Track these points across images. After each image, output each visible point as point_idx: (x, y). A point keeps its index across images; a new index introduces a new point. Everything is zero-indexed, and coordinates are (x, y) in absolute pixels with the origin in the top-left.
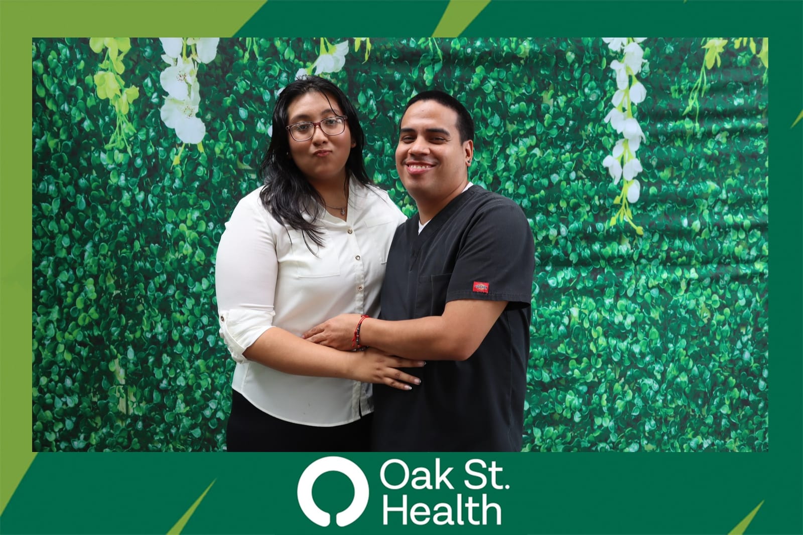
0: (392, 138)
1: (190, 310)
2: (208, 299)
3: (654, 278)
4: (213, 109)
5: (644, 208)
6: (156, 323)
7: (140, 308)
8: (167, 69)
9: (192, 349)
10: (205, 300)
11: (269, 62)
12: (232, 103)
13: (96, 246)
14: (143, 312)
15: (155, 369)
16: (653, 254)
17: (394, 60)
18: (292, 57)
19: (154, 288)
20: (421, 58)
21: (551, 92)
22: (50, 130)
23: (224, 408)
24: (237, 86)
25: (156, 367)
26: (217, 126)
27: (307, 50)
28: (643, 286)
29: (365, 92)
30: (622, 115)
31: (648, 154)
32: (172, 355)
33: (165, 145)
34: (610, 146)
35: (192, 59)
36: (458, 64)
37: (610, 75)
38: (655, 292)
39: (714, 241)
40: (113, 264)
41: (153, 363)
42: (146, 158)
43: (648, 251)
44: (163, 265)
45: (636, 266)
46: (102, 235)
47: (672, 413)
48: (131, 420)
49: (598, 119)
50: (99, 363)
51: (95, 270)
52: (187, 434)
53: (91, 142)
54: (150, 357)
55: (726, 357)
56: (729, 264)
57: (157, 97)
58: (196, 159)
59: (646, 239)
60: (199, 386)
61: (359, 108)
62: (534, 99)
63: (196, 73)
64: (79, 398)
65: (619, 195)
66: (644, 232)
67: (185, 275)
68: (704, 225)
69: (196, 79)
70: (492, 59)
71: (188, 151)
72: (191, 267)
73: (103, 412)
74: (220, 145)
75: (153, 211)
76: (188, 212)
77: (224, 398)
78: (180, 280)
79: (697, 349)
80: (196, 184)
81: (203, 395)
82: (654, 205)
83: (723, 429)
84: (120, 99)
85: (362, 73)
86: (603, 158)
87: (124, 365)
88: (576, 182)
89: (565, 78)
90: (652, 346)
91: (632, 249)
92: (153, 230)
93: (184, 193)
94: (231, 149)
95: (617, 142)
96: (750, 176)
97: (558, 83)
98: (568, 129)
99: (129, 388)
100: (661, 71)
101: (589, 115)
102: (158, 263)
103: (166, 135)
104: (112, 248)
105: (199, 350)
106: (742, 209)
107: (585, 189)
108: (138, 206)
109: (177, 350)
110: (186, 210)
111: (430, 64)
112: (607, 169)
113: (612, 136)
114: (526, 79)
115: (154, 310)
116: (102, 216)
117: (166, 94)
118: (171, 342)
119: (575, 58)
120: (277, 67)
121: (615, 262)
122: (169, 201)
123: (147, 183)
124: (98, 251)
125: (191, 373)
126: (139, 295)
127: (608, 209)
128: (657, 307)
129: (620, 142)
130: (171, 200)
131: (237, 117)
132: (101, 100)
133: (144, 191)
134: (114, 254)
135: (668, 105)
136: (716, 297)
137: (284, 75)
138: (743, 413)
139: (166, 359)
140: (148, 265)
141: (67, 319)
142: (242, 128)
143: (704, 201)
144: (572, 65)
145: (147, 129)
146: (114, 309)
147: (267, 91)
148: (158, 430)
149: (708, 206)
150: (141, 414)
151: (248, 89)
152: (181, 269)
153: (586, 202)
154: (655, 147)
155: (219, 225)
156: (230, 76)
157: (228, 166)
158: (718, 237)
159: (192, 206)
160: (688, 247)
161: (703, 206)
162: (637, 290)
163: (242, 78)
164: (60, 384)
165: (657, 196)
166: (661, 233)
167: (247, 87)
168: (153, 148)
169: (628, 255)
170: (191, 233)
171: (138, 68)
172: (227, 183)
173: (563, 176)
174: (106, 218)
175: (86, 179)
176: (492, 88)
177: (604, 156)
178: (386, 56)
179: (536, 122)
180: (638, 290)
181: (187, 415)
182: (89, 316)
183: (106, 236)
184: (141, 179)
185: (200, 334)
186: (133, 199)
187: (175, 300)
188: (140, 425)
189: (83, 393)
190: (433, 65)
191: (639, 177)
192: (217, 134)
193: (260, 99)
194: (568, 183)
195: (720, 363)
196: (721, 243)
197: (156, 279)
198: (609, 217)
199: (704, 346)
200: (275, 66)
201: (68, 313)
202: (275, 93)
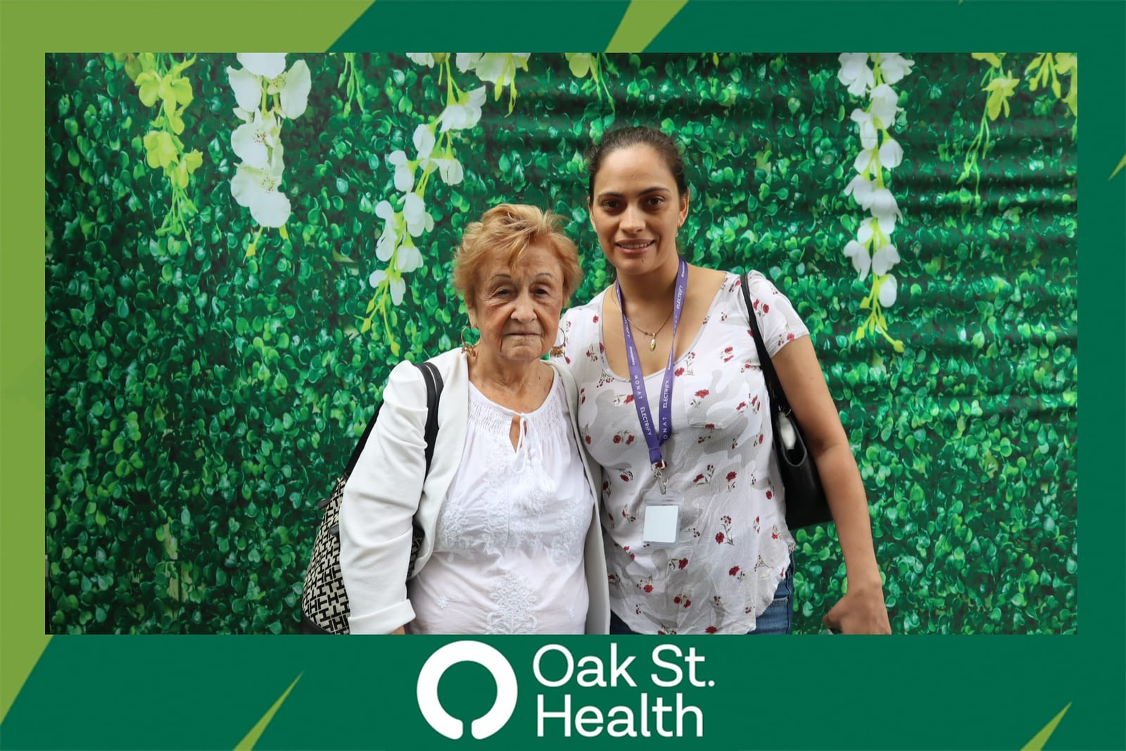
1: (266, 458)
2: (291, 442)
3: (920, 415)
4: (301, 180)
5: (903, 314)
6: (220, 474)
7: (199, 454)
8: (241, 126)
9: (270, 511)
10: (288, 444)
11: (378, 116)
12: (327, 172)
13: (141, 368)
14: (203, 459)
15: (219, 539)
16: (919, 380)
17: (549, 112)
18: (409, 109)
19: (218, 426)
20: (586, 109)
21: (768, 152)
22: (84, 210)
24: (334, 148)
25: (220, 536)
26: (307, 203)
27: (430, 100)
28: (904, 426)
30: (868, 184)
31: (907, 238)
32: (242, 519)
33: (236, 229)
34: (853, 227)
35: (275, 113)
36: (638, 114)
37: (851, 129)
38: (920, 435)
39: (1004, 361)
40: (163, 393)
41: (217, 530)
42: (211, 247)
43: (911, 376)
44: (231, 394)
45: (894, 397)
46: (149, 352)
47: (943, 605)
48: (186, 609)
49: (836, 188)
50: (142, 530)
51: (139, 400)
52: (263, 629)
53: (137, 225)
54: (212, 522)
55: (1020, 526)
56: (1027, 394)
57: (226, 165)
58: (277, 249)
59: (908, 358)
60: (279, 564)
61: (501, 177)
62: (743, 162)
63: (279, 132)
64: (115, 578)
65: (867, 295)
66: (905, 348)
67: (261, 408)
68: (989, 337)
69: (280, 140)
70: (685, 109)
71: (267, 238)
72: (269, 397)
73: (147, 597)
74: (310, 228)
75: (219, 320)
76: (266, 322)
78: (253, 415)
79: (978, 515)
80: (277, 283)
81: (284, 576)
82: (917, 310)
83: (1015, 627)
84: (177, 169)
85: (505, 129)
86: (843, 244)
87: (176, 533)
88: (806, 277)
89: (787, 134)
90: (914, 510)
91: (887, 373)
92: (218, 347)
93: (260, 296)
94: (325, 235)
95: (862, 223)
96: (1055, 269)
97: (777, 141)
98: (793, 204)
99: (183, 566)
100: (923, 123)
101: (822, 185)
102: (224, 392)
103: (237, 216)
104: (163, 370)
105: (279, 513)
106: (1043, 315)
107: (818, 287)
108: (198, 313)
109: (249, 513)
110: (262, 319)
111: (598, 116)
112: (849, 260)
113: (856, 213)
114: (732, 136)
115: (218, 456)
116: (150, 326)
117: (239, 160)
118: (240, 501)
119: (801, 106)
120: (388, 123)
121: (865, 391)
122: (240, 306)
124: (144, 375)
125: (269, 544)
126: (198, 435)
127: (852, 316)
128: (922, 455)
129: (866, 222)
130: (243, 305)
131: (333, 192)
132: (152, 170)
133: (207, 292)
134: (166, 378)
135: (935, 169)
136: (1006, 442)
137: (398, 133)
138: (1045, 605)
139: (234, 525)
140: (210, 394)
141: (101, 467)
142: (341, 205)
143: (989, 304)
144: (796, 116)
145: (212, 207)
146: (164, 455)
147: (375, 155)
148: (222, 624)
149: (995, 312)
150: (199, 601)
151: (349, 153)
152: (254, 400)
153: (820, 306)
154: (917, 229)
155: (307, 339)
156: (325, 136)
157: (320, 258)
158: (1010, 356)
159: (271, 314)
160: (967, 370)
161: (988, 311)
162: (895, 432)
163: (342, 138)
164: (89, 558)
165: (922, 297)
166: (928, 349)
167: (348, 150)
168: (220, 233)
169: (883, 381)
170: (269, 350)
171: (202, 125)
172: (319, 281)
173: (787, 269)
174: (156, 329)
175: (130, 276)
177: (845, 241)
178: (537, 106)
179: (747, 195)
180: (897, 432)
181: (263, 602)
182: (131, 464)
183: (156, 354)
185: (280, 490)
186: (192, 303)
187: (246, 443)
188: (197, 617)
189: (120, 570)
190: (603, 117)
191: (895, 271)
192: (307, 214)
193: (365, 166)
194: (795, 280)
195: (1011, 534)
196: (1015, 365)
197: (221, 414)
198: (854, 327)
199: (988, 510)
200: (385, 121)
201: (103, 459)
202: (386, 158)
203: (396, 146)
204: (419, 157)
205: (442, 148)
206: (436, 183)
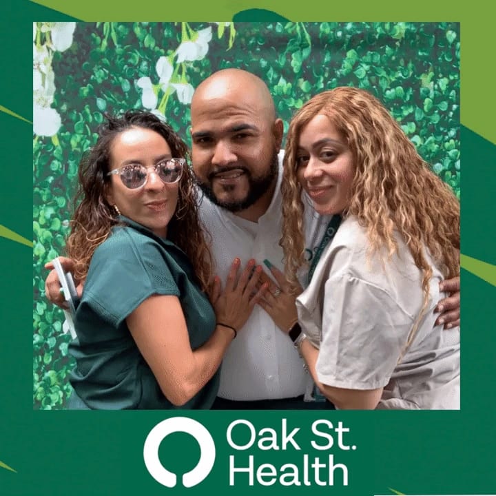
1: (41, 316)
4: (69, 99)
9: (43, 359)
11: (128, 50)
12: (89, 93)
17: (260, 47)
18: (153, 45)
20: (288, 44)
21: (431, 74)
24: (94, 74)
26: (74, 117)
27: (168, 37)
35: (47, 47)
36: (329, 49)
58: (50, 153)
60: (49, 401)
62: (411, 84)
63: (51, 62)
67: (37, 277)
69: (51, 68)
70: (365, 42)
71: (41, 144)
74: (76, 137)
76: (41, 209)
80: (51, 179)
85: (226, 61)
89: (446, 59)
93: (37, 189)
94: (88, 142)
97: (438, 65)
98: (451, 113)
105: (50, 360)
110: (39, 207)
111: (298, 49)
114: (402, 62)
119: (457, 37)
120: (137, 56)
125: (41, 386)
131: (94, 109)
137: (145, 63)
142: (100, 119)
144: (453, 45)
147: (127, 80)
151: (106, 78)
156: (87, 65)
159: (46, 203)
163: (100, 66)
167: (105, 76)
170: (44, 232)
173: (447, 165)
176: (365, 73)
178: (251, 42)
179: (414, 107)
185: (51, 342)
190: (302, 50)
192: (74, 126)
193: (118, 89)
194: (454, 173)
200: (134, 54)
202: (135, 82)
203: (143, 73)
204: (161, 82)
205: (179, 76)
206: (174, 102)
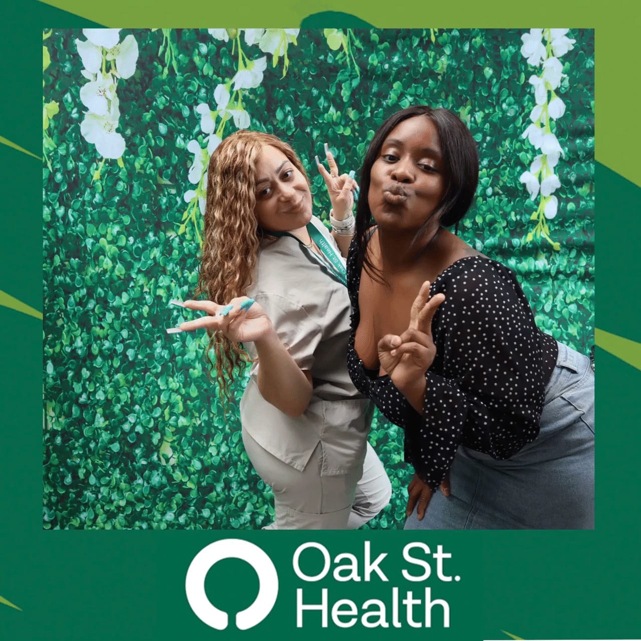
0: (310, 154)
1: (109, 324)
2: (127, 312)
3: (572, 294)
4: (133, 124)
5: (561, 224)
6: (76, 337)
7: (60, 322)
8: (87, 84)
9: (112, 362)
10: (125, 314)
11: (188, 77)
12: (151, 118)
14: (63, 326)
15: (75, 383)
16: (572, 270)
17: (312, 76)
18: (211, 73)
19: (74, 302)
20: (339, 74)
21: (469, 107)
23: (143, 422)
24: (156, 101)
25: (76, 381)
26: (137, 141)
27: (226, 66)
28: (561, 302)
29: (283, 108)
30: (540, 131)
31: (566, 170)
32: (92, 369)
33: (85, 159)
34: (528, 162)
35: (112, 75)
36: (376, 80)
37: (528, 90)
38: (573, 308)
41: (73, 377)
42: (67, 173)
43: (566, 267)
44: (83, 279)
45: (553, 281)
48: (50, 435)
49: (515, 136)
52: (106, 449)
54: (70, 371)
57: (77, 113)
58: (116, 174)
59: (563, 255)
60: (118, 401)
61: (277, 124)
63: (115, 89)
65: (536, 210)
66: (561, 248)
67: (106, 289)
69: (116, 95)
70: (410, 75)
71: (108, 166)
72: (112, 281)
74: (140, 160)
75: (74, 226)
76: (109, 227)
77: (143, 412)
78: (100, 294)
80: (116, 199)
81: (122, 410)
82: (572, 221)
85: (280, 89)
86: (520, 174)
87: (43, 380)
88: (493, 198)
89: (483, 94)
91: (549, 264)
92: (73, 245)
93: (104, 208)
94: (151, 164)
95: (535, 158)
97: (475, 99)
98: (485, 144)
99: (48, 403)
100: (581, 86)
101: (506, 131)
102: (78, 277)
103: (86, 150)
105: (119, 364)
107: (501, 205)
108: (58, 221)
109: (96, 363)
110: (106, 225)
111: (348, 80)
112: (524, 185)
113: (530, 152)
114: (443, 95)
115: (74, 324)
117: (86, 109)
118: (90, 356)
119: (493, 74)
120: (196, 83)
121: (532, 277)
122: (89, 216)
123: (67, 198)
125: (111, 387)
126: (59, 309)
127: (524, 225)
128: (574, 323)
129: (538, 157)
130: (91, 215)
131: (156, 133)
133: (65, 206)
135: (587, 120)
137: (203, 90)
139: (85, 373)
140: (68, 279)
142: (162, 143)
144: (490, 81)
145: (67, 144)
147: (186, 107)
148: (77, 445)
150: (59, 429)
151: (168, 104)
152: (101, 283)
153: (502, 218)
154: (574, 163)
155: (139, 239)
156: (149, 92)
157: (148, 181)
159: (112, 221)
162: (554, 306)
163: (161, 93)
165: (575, 212)
166: (579, 249)
167: (167, 103)
168: (74, 163)
169: (545, 271)
170: (111, 247)
171: (58, 83)
172: (147, 197)
173: (479, 192)
176: (409, 103)
177: (521, 171)
178: (304, 71)
180: (556, 306)
181: (106, 429)
184: (62, 194)
185: (119, 348)
186: (53, 214)
187: (95, 314)
188: (58, 440)
190: (351, 80)
191: (556, 193)
192: (137, 149)
193: (179, 114)
194: (485, 199)
197: (76, 293)
198: (526, 233)
200: (193, 82)
202: (194, 108)
203: (202, 99)
204: (218, 108)
205: (235, 102)
206: (231, 128)
